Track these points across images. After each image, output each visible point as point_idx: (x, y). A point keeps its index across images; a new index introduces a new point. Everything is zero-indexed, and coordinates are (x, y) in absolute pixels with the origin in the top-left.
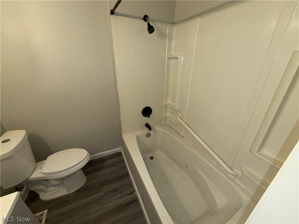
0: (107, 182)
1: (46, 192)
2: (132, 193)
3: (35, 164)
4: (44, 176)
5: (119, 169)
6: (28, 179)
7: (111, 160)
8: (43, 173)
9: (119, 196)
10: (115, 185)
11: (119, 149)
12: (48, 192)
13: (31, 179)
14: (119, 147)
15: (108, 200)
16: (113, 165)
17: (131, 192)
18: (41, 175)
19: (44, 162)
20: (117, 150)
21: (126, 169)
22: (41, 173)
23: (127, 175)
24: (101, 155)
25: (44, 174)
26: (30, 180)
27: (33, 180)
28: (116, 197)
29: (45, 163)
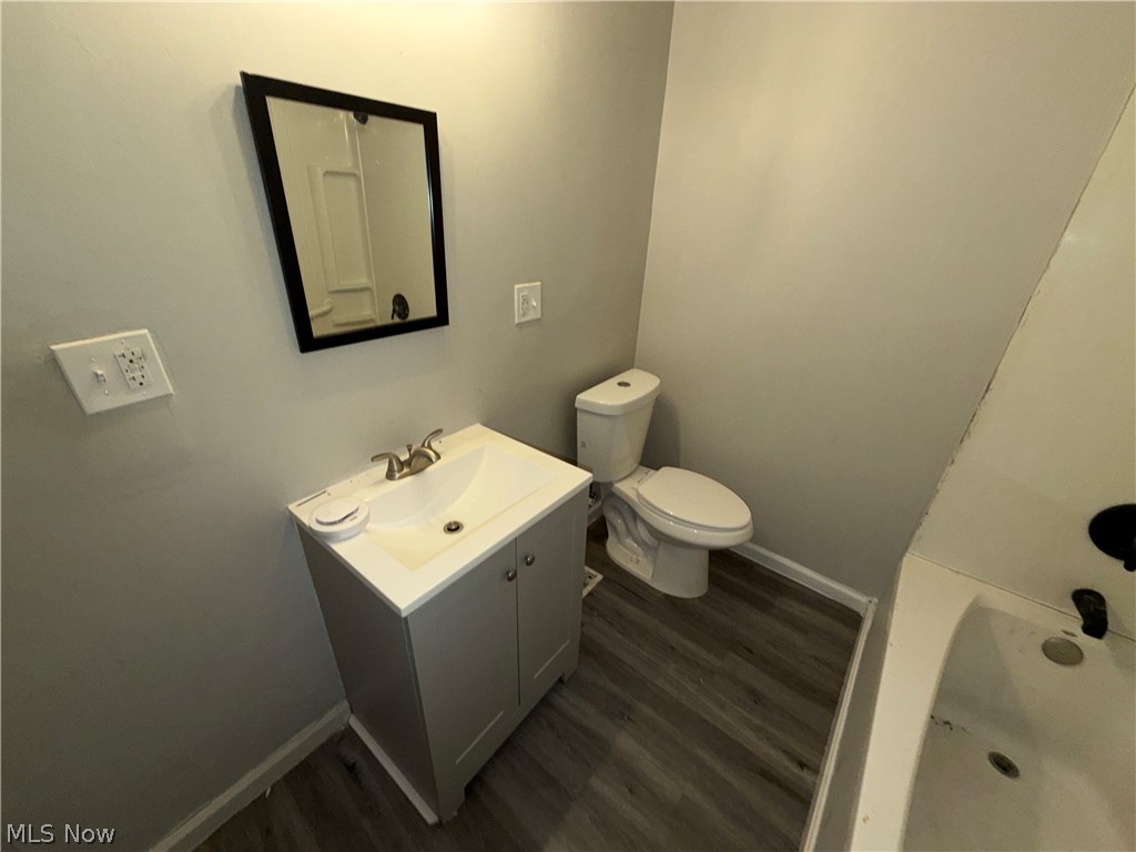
0: (750, 651)
1: (621, 543)
2: (806, 765)
3: (636, 465)
4: (636, 500)
5: (816, 658)
6: (610, 484)
7: (807, 610)
8: (638, 492)
9: (757, 721)
10: (763, 682)
11: (863, 599)
13: (617, 489)
14: (866, 594)
15: (719, 695)
16: (801, 627)
17: (805, 761)
18: (631, 494)
19: (652, 471)
20: (852, 599)
21: (841, 684)
22: (633, 488)
23: (833, 703)
24: (785, 565)
25: (639, 496)
26: (614, 490)
27: (617, 494)
28: (745, 714)
29: (651, 477)
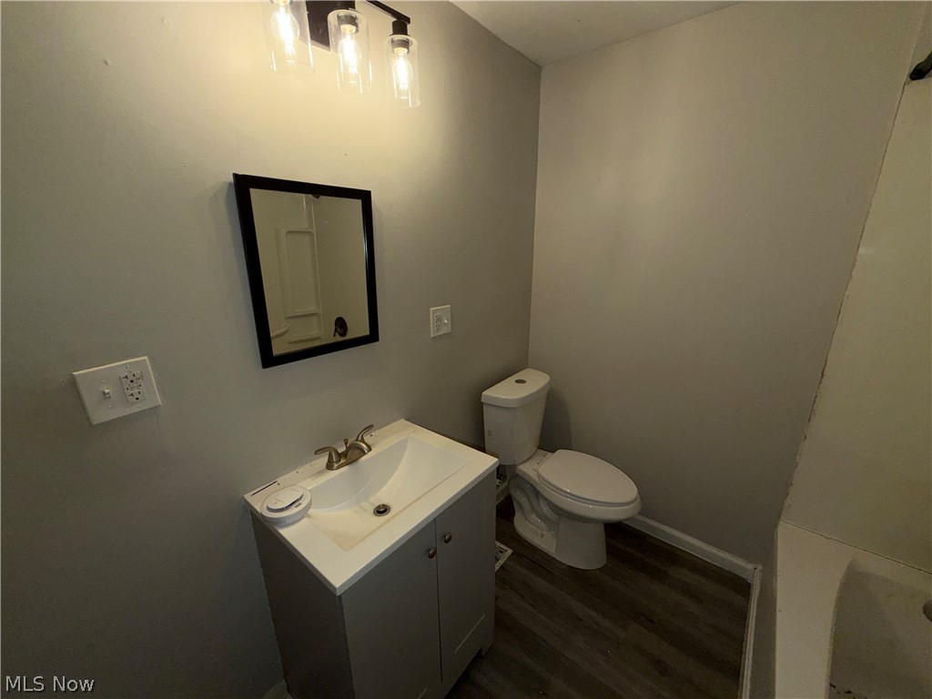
0: (651, 621)
1: (526, 519)
3: (535, 449)
4: (537, 479)
6: (514, 466)
8: (538, 473)
11: (749, 566)
12: (529, 522)
13: (520, 470)
14: (751, 561)
18: (533, 474)
19: (549, 454)
20: (740, 566)
22: (534, 470)
25: (539, 476)
26: (518, 472)
27: (521, 475)
29: (548, 459)
